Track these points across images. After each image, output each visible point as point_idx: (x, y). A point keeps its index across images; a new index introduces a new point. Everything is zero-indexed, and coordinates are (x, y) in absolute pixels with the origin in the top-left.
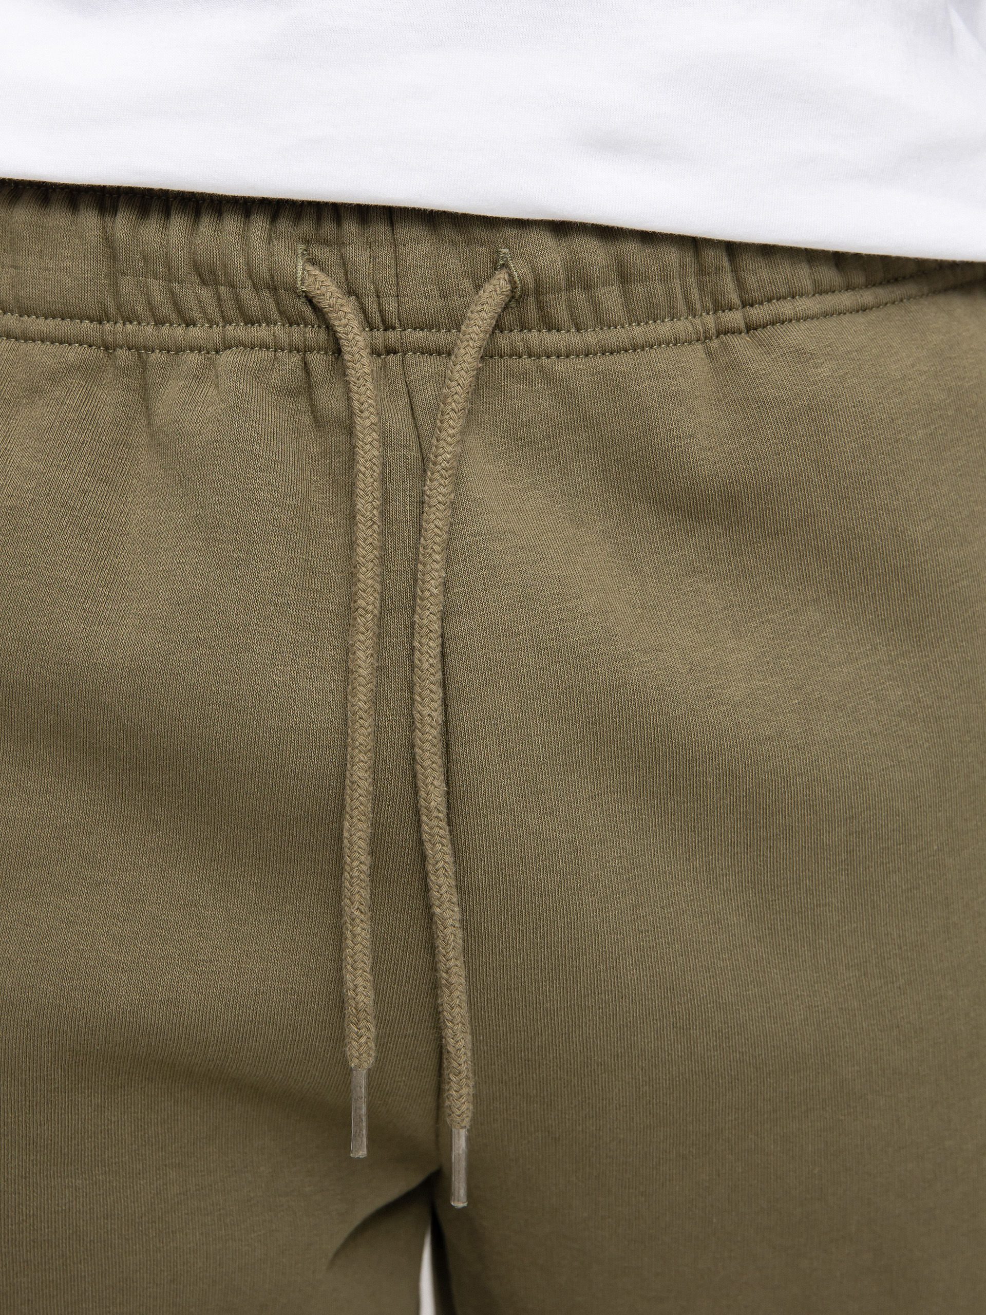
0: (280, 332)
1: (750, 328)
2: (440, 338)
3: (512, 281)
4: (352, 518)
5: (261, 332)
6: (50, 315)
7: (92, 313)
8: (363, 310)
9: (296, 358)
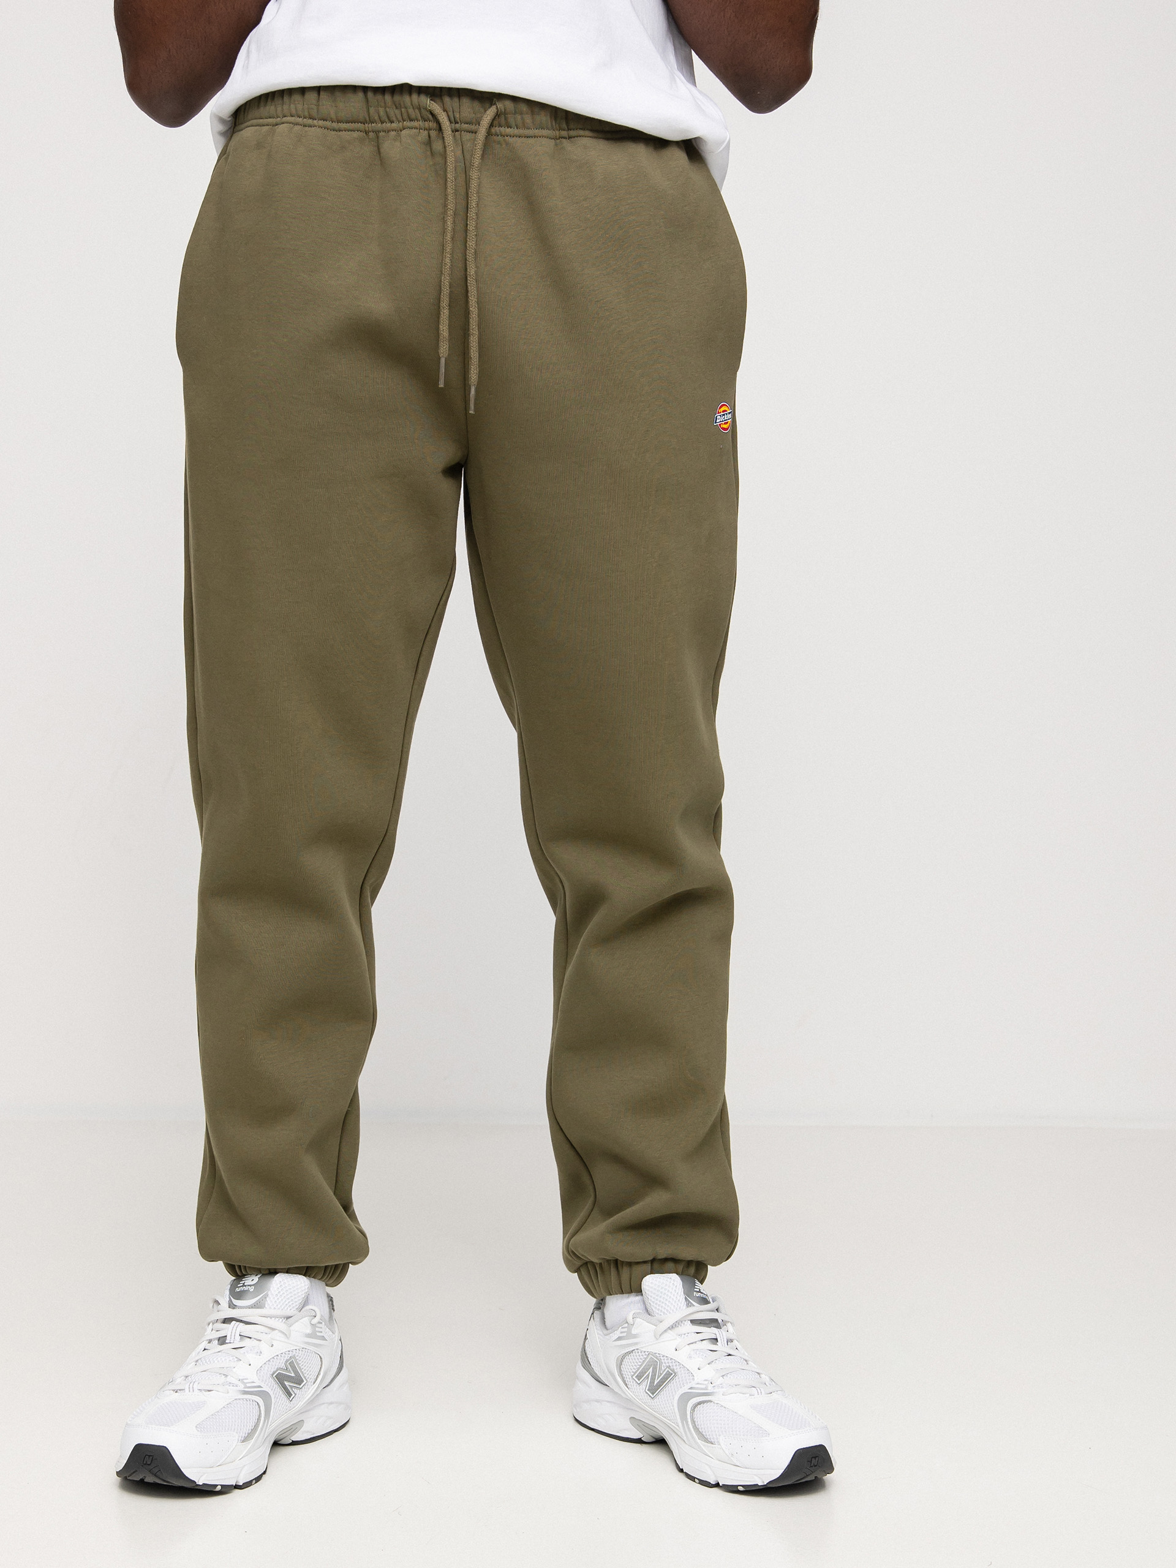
0: (421, 123)
1: (570, 138)
2: (473, 127)
3: (497, 108)
4: (446, 196)
5: (415, 124)
6: (347, 122)
7: (361, 120)
8: (448, 116)
9: (426, 132)
